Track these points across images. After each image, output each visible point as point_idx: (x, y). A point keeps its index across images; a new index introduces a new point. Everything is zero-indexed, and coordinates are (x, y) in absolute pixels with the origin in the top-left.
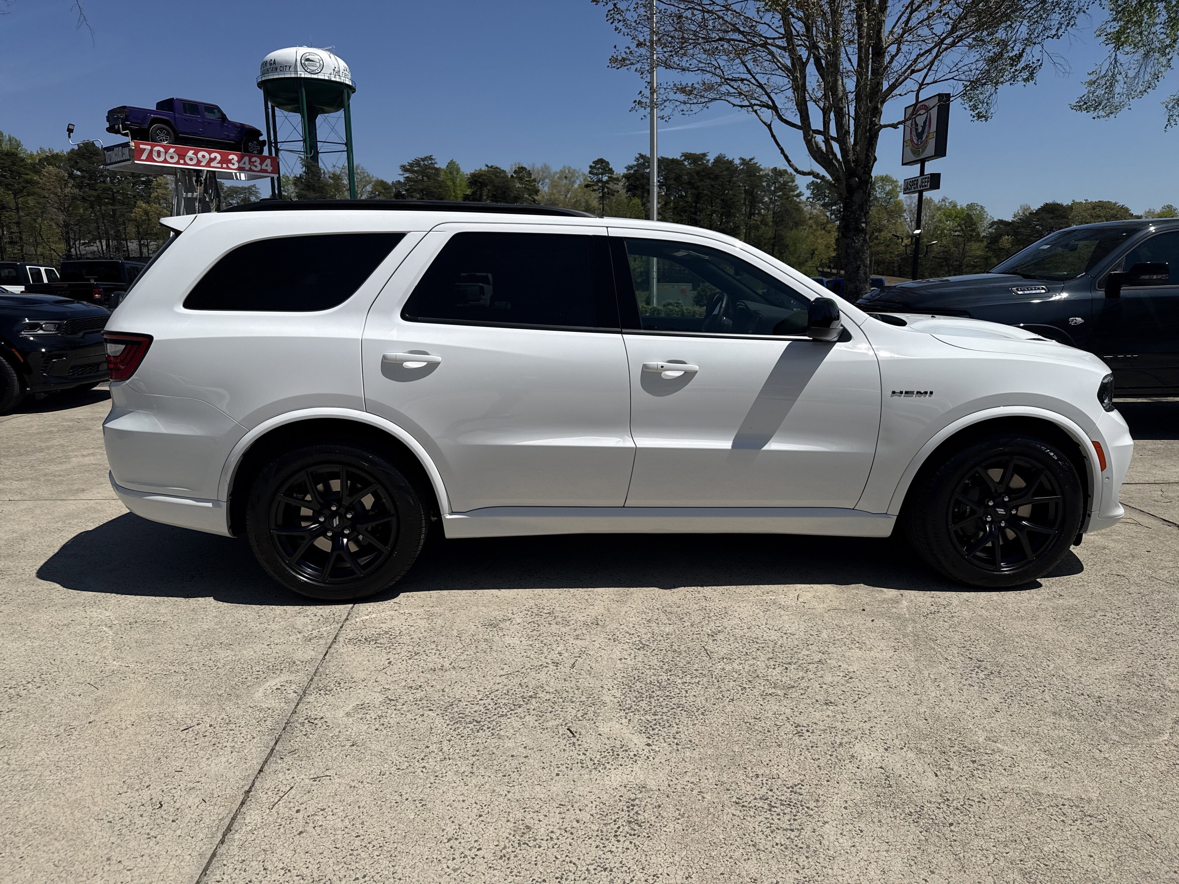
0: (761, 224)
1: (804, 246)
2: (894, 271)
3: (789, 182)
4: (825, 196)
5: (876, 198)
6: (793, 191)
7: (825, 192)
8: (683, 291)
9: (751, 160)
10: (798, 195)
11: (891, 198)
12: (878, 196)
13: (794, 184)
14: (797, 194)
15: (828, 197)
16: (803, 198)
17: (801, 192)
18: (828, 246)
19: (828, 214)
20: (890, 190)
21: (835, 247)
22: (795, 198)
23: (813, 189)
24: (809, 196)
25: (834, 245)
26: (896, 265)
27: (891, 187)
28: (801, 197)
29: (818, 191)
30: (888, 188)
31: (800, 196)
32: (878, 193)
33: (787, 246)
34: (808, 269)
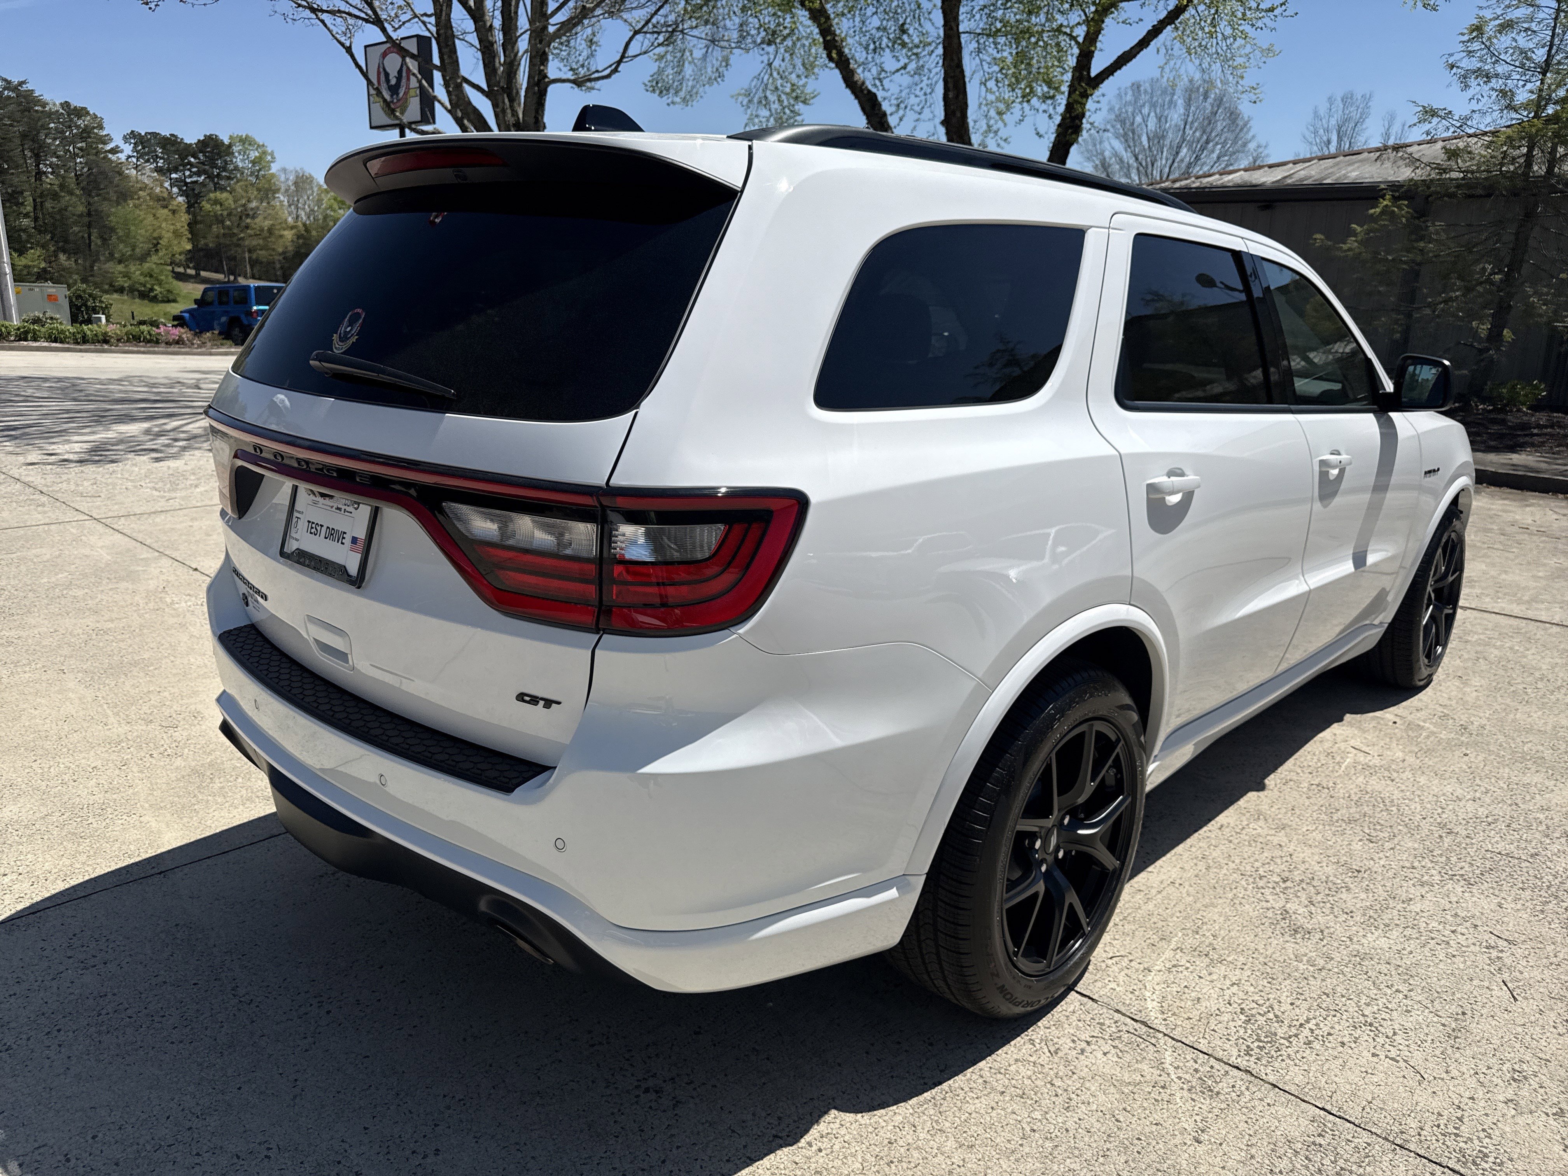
0: (61, 190)
1: (143, 232)
2: (276, 275)
3: (94, 128)
4: (157, 156)
5: (236, 168)
6: (105, 143)
7: (155, 151)
8: (51, 298)
9: (21, 83)
10: (114, 151)
11: (260, 170)
12: (240, 165)
13: (104, 133)
14: (112, 149)
15: (161, 158)
16: (122, 157)
17: (117, 147)
18: (177, 234)
19: (167, 185)
20: (256, 157)
21: (190, 236)
22: (110, 156)
23: (135, 144)
24: (130, 154)
25: (187, 233)
26: (278, 266)
27: (257, 154)
28: (119, 155)
29: (143, 148)
30: (254, 154)
31: (117, 152)
32: (239, 161)
33: (113, 230)
34: (154, 266)
